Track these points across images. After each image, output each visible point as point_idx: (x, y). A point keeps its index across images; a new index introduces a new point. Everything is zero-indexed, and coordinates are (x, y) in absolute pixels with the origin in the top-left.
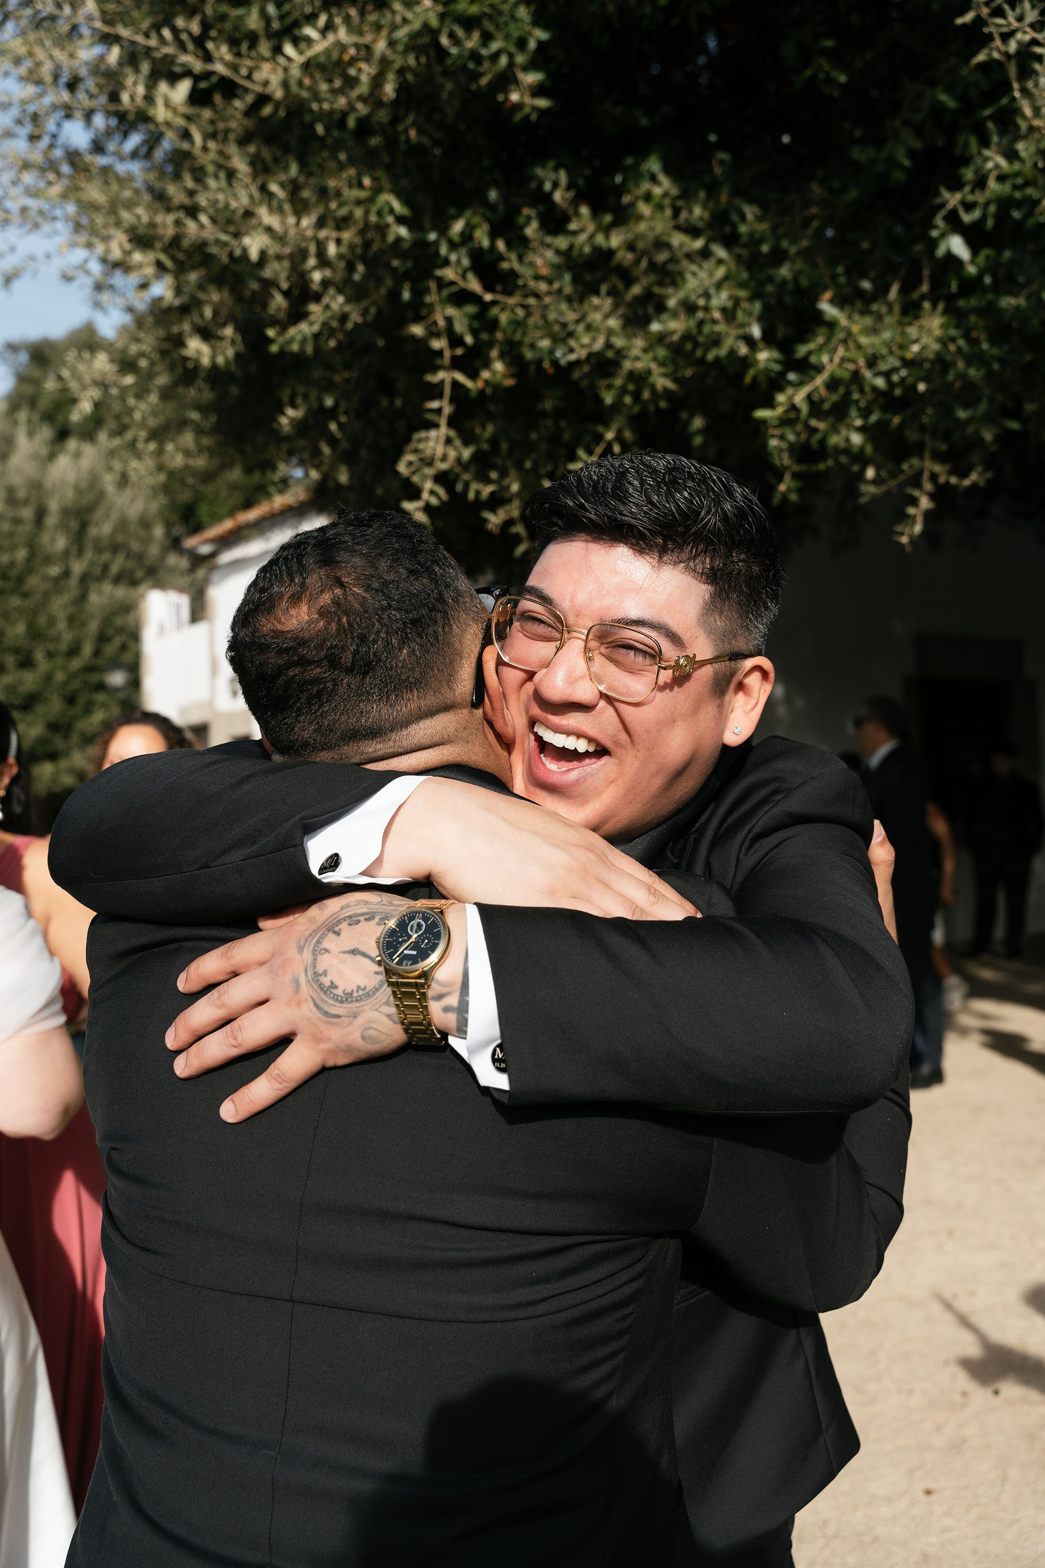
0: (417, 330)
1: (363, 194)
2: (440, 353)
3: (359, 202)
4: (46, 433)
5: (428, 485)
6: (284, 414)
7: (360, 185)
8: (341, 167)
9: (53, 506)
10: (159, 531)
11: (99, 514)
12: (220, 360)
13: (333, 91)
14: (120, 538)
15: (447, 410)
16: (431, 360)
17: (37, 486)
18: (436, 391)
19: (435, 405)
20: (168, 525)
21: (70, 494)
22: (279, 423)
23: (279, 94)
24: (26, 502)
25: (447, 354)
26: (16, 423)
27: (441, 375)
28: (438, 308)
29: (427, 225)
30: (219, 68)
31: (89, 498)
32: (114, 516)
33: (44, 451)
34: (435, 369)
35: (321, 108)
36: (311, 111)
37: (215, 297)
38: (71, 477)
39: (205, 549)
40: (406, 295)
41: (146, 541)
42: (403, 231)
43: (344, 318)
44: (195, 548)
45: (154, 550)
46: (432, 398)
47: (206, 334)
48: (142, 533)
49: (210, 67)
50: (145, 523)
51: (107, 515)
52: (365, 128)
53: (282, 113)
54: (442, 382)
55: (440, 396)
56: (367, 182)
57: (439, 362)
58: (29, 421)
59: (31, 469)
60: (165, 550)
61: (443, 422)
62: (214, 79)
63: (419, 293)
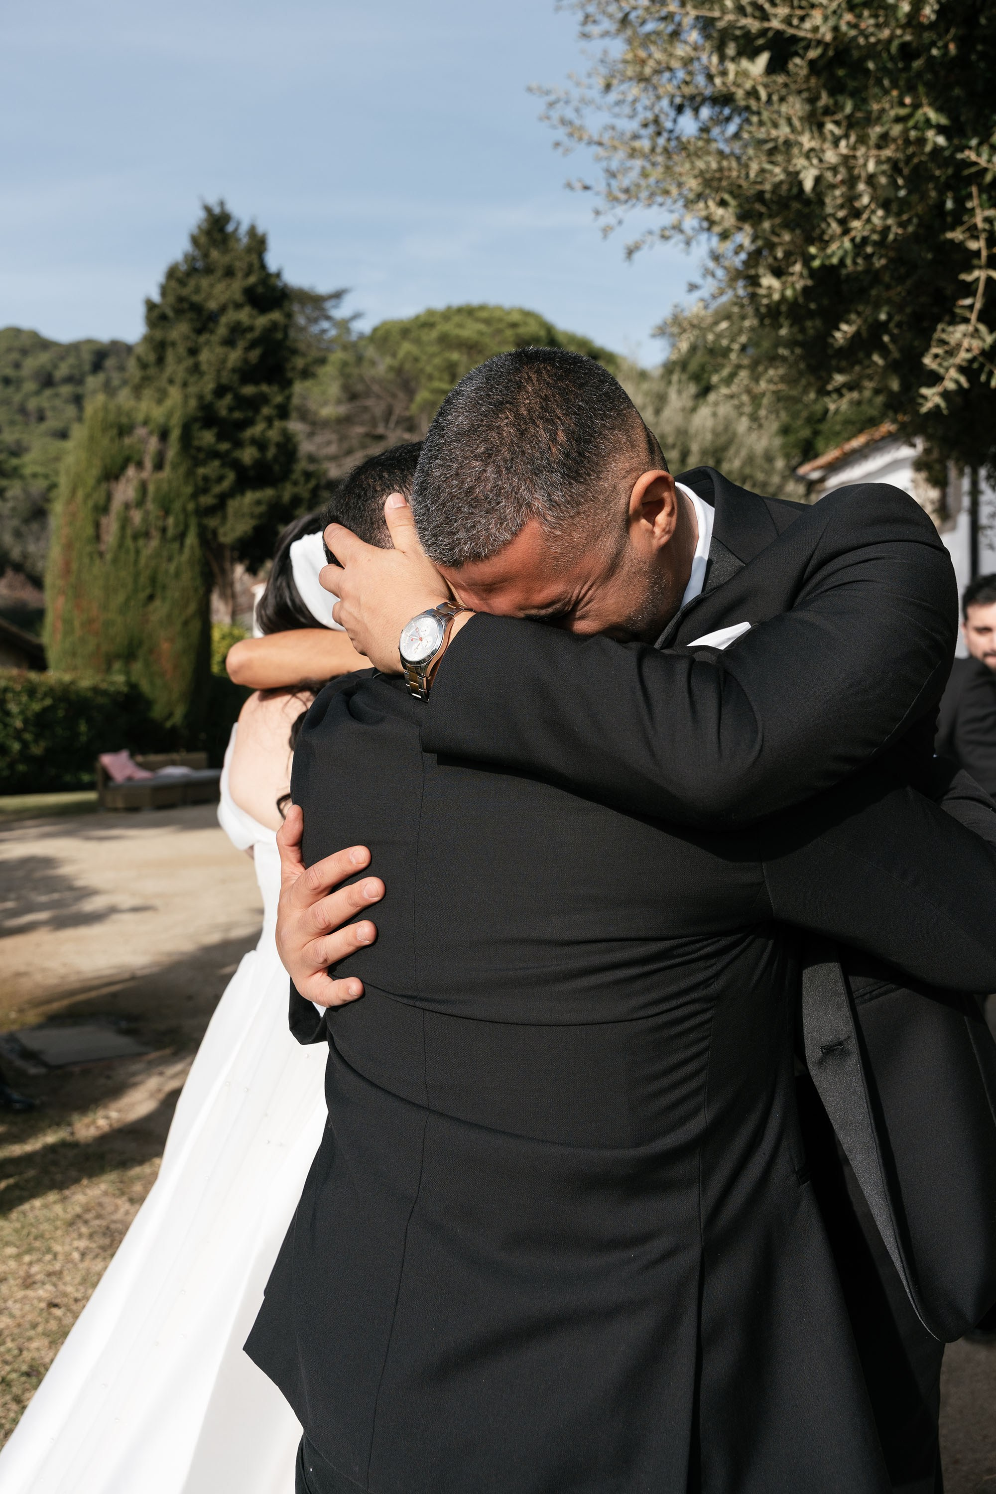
0: (957, 235)
1: (903, 112)
2: (978, 253)
3: (898, 120)
4: (692, 389)
5: (953, 373)
6: (838, 329)
7: (902, 104)
8: (886, 92)
9: (695, 447)
10: (780, 464)
11: (732, 451)
12: (789, 293)
13: (878, 26)
14: (747, 471)
15: (978, 306)
16: (969, 260)
17: (683, 433)
18: (969, 289)
19: (968, 302)
20: (787, 456)
21: (709, 436)
22: (833, 337)
23: (828, 37)
24: (673, 446)
25: (984, 253)
26: (669, 383)
27: (976, 273)
28: (978, 211)
29: (970, 133)
30: (775, 24)
31: (723, 439)
32: (744, 453)
33: (690, 404)
34: (969, 269)
35: (868, 42)
36: (859, 47)
37: (787, 237)
38: (710, 423)
39: (815, 475)
40: (949, 205)
41: (769, 472)
42: (941, 140)
43: (886, 229)
44: (807, 474)
45: (776, 480)
46: (966, 296)
47: (778, 273)
48: (766, 466)
49: (766, 25)
50: (769, 458)
51: (737, 452)
52: (907, 52)
53: (831, 53)
54: (977, 280)
55: (973, 294)
56: (908, 100)
57: (975, 262)
58: (680, 381)
59: (678, 420)
60: (785, 479)
61: (974, 317)
62: (770, 34)
63: (960, 202)
